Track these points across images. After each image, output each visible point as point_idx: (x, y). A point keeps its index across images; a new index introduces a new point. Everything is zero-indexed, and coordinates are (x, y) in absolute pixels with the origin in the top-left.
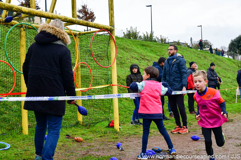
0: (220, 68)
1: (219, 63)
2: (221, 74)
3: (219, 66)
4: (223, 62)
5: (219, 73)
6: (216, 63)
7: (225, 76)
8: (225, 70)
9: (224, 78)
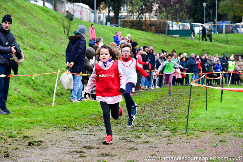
0: (25, 27)
1: (24, 15)
2: (26, 41)
3: (23, 23)
4: (32, 15)
5: (22, 39)
6: (17, 15)
7: (34, 45)
8: (35, 32)
9: (32, 50)
